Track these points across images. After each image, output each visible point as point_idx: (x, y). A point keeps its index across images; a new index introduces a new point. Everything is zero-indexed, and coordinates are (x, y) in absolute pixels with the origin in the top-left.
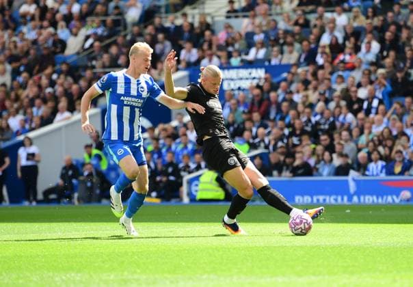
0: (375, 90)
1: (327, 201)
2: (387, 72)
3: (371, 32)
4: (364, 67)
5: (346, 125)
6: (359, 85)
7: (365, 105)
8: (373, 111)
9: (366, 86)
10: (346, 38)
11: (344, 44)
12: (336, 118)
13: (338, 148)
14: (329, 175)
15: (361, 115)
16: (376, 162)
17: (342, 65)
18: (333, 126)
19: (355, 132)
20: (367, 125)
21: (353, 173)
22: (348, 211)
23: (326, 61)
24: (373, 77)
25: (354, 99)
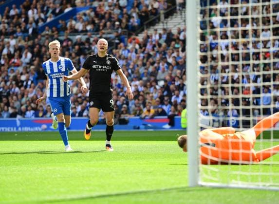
0: (29, 76)
1: (6, 130)
2: (35, 68)
3: (27, 48)
4: (24, 65)
5: (15, 93)
6: (22, 74)
7: (25, 83)
8: (29, 86)
9: (25, 74)
10: (15, 51)
11: (14, 54)
12: (10, 89)
13: (11, 104)
14: (7, 117)
15: (22, 88)
16: (30, 111)
17: (13, 64)
18: (9, 94)
19: (19, 96)
20: (26, 93)
21: (19, 117)
22: (16, 135)
23: (5, 62)
24: (28, 70)
25: (19, 80)
